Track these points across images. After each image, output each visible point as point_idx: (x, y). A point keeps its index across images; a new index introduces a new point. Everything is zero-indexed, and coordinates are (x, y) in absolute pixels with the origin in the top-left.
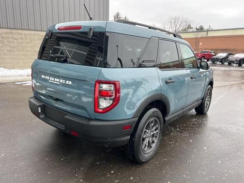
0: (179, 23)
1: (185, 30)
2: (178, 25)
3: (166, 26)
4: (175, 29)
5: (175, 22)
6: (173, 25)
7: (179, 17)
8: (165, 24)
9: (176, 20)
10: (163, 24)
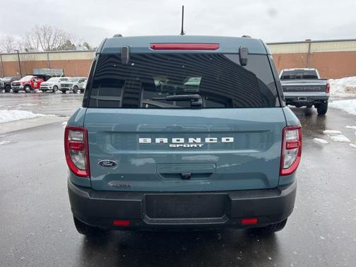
0: (53, 37)
1: (63, 47)
2: (52, 40)
3: (31, 40)
4: (47, 45)
5: (45, 35)
6: (42, 39)
7: (50, 27)
8: (28, 38)
9: (46, 32)
10: (26, 38)
